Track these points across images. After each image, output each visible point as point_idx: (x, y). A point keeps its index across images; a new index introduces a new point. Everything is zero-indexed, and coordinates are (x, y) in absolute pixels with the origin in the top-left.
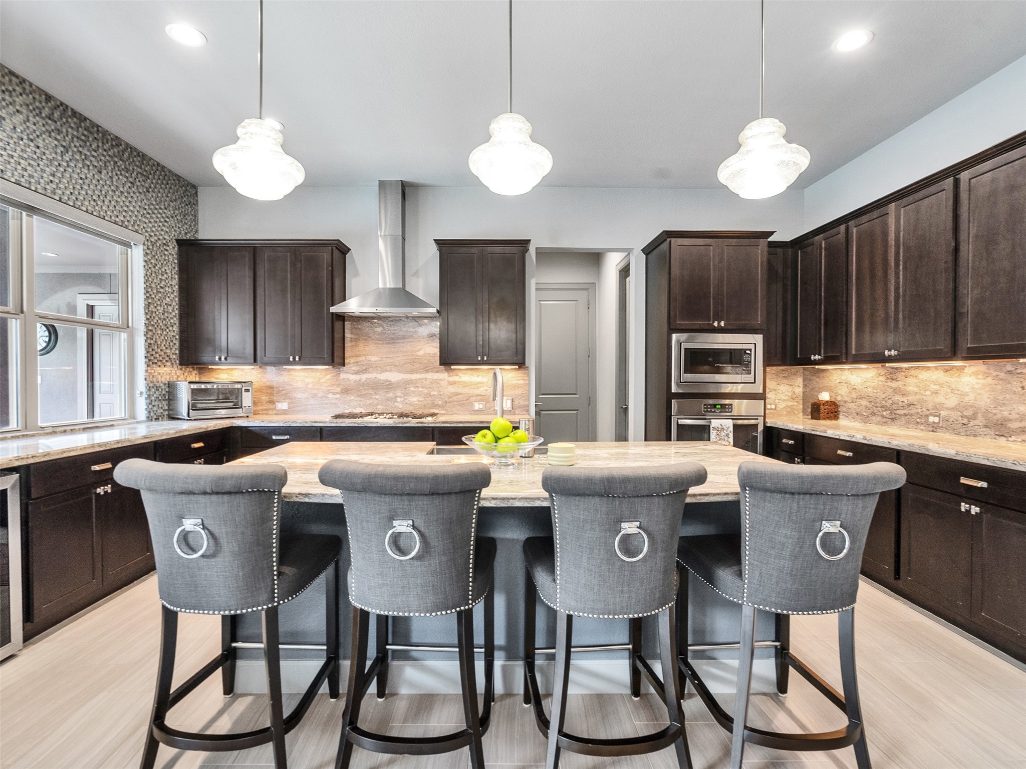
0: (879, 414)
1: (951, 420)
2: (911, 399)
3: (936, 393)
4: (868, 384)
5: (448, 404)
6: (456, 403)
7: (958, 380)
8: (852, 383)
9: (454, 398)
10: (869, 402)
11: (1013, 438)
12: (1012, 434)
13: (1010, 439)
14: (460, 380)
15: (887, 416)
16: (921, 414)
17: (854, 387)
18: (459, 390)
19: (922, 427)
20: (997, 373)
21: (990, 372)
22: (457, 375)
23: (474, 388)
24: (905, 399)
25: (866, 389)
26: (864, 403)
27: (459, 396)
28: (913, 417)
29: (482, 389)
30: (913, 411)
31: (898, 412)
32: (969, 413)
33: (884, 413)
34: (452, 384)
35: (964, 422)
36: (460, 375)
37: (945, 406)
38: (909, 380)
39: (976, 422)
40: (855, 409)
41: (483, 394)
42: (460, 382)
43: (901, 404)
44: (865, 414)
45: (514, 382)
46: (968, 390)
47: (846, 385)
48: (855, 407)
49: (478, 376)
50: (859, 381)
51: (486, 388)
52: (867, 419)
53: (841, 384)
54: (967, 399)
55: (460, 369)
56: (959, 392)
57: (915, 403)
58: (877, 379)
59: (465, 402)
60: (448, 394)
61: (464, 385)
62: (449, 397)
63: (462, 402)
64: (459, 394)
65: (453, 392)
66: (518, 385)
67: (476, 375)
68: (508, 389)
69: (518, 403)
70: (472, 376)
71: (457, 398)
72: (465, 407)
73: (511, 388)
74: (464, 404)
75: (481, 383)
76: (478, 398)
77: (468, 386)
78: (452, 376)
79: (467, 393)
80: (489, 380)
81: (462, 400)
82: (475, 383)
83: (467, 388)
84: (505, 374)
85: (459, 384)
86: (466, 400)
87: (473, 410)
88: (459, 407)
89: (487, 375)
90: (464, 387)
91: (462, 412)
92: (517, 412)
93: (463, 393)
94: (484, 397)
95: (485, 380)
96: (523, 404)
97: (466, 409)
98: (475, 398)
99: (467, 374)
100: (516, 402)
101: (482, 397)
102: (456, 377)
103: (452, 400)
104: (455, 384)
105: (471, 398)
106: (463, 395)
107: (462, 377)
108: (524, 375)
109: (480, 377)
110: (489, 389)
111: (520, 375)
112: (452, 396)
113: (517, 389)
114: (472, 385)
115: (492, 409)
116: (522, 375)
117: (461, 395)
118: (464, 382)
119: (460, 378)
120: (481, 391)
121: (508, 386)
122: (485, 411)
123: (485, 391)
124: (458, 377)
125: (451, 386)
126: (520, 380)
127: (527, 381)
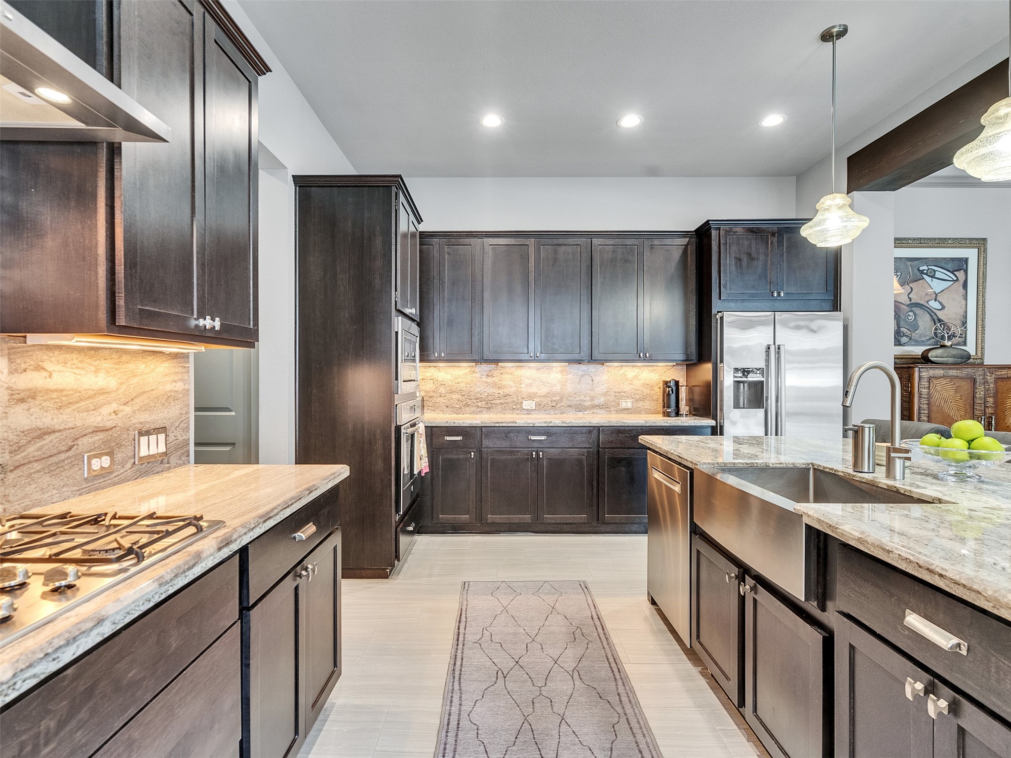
0: (474, 405)
1: (543, 404)
2: (506, 391)
3: (530, 385)
4: (459, 380)
5: (11, 476)
6: (37, 466)
7: (548, 376)
8: (440, 379)
9: (31, 450)
10: (462, 395)
11: (587, 412)
12: (587, 410)
13: (585, 413)
14: (51, 384)
15: (483, 406)
16: (517, 402)
17: (442, 383)
18: (48, 420)
19: (518, 412)
20: (576, 371)
21: (571, 370)
22: (39, 368)
23: (87, 410)
24: (501, 392)
25: (457, 385)
26: (455, 396)
27: (48, 439)
28: (509, 405)
29: (106, 410)
30: (509, 400)
31: (494, 402)
32: (557, 398)
33: (480, 404)
34: (22, 400)
35: (553, 405)
36: (49, 366)
37: (537, 395)
38: (504, 376)
39: (563, 404)
40: (444, 403)
41: (109, 424)
42: (48, 391)
43: (497, 395)
44: (457, 406)
45: (168, 387)
46: (556, 383)
47: (431, 381)
48: (445, 401)
49: (97, 371)
50: (449, 378)
51: (114, 406)
52: (459, 411)
53: (426, 381)
54: (555, 389)
55: (59, 347)
56: (549, 385)
57: (511, 394)
58: (470, 376)
59: (63, 456)
60: (11, 437)
61: (62, 402)
62: (15, 447)
63: (54, 459)
64: (45, 434)
65: (26, 428)
66: (169, 394)
67: (93, 369)
68: (157, 405)
69: (174, 438)
70: (83, 372)
71: (39, 449)
72: (64, 474)
73: (163, 401)
74: (62, 464)
75: (104, 393)
76: (97, 438)
77: (71, 403)
78: (25, 370)
79: (70, 425)
80: (122, 384)
81: (55, 451)
82: (90, 393)
83: (68, 411)
84: (152, 366)
85: (46, 397)
86: (67, 451)
87: (86, 479)
88: (46, 480)
89: (116, 369)
90: (60, 408)
91: (55, 491)
92: (173, 460)
93: (57, 427)
94: (110, 432)
95: (112, 383)
96: (182, 438)
97: (65, 479)
98: (91, 440)
99: (69, 364)
100: (171, 438)
101: (106, 433)
102: (35, 374)
103: (24, 458)
104: (34, 398)
105: (79, 442)
106: (57, 434)
107: (55, 375)
108: (184, 370)
109: (102, 375)
110: (121, 408)
111: (177, 370)
112: (23, 442)
113: (173, 403)
114: (82, 400)
115: (129, 465)
116: (181, 370)
117: (53, 436)
118: (61, 391)
119: (50, 376)
120: (103, 417)
121: (158, 398)
122: (113, 476)
123: (113, 416)
124: (44, 374)
125: (20, 408)
126: (172, 382)
127: (187, 385)
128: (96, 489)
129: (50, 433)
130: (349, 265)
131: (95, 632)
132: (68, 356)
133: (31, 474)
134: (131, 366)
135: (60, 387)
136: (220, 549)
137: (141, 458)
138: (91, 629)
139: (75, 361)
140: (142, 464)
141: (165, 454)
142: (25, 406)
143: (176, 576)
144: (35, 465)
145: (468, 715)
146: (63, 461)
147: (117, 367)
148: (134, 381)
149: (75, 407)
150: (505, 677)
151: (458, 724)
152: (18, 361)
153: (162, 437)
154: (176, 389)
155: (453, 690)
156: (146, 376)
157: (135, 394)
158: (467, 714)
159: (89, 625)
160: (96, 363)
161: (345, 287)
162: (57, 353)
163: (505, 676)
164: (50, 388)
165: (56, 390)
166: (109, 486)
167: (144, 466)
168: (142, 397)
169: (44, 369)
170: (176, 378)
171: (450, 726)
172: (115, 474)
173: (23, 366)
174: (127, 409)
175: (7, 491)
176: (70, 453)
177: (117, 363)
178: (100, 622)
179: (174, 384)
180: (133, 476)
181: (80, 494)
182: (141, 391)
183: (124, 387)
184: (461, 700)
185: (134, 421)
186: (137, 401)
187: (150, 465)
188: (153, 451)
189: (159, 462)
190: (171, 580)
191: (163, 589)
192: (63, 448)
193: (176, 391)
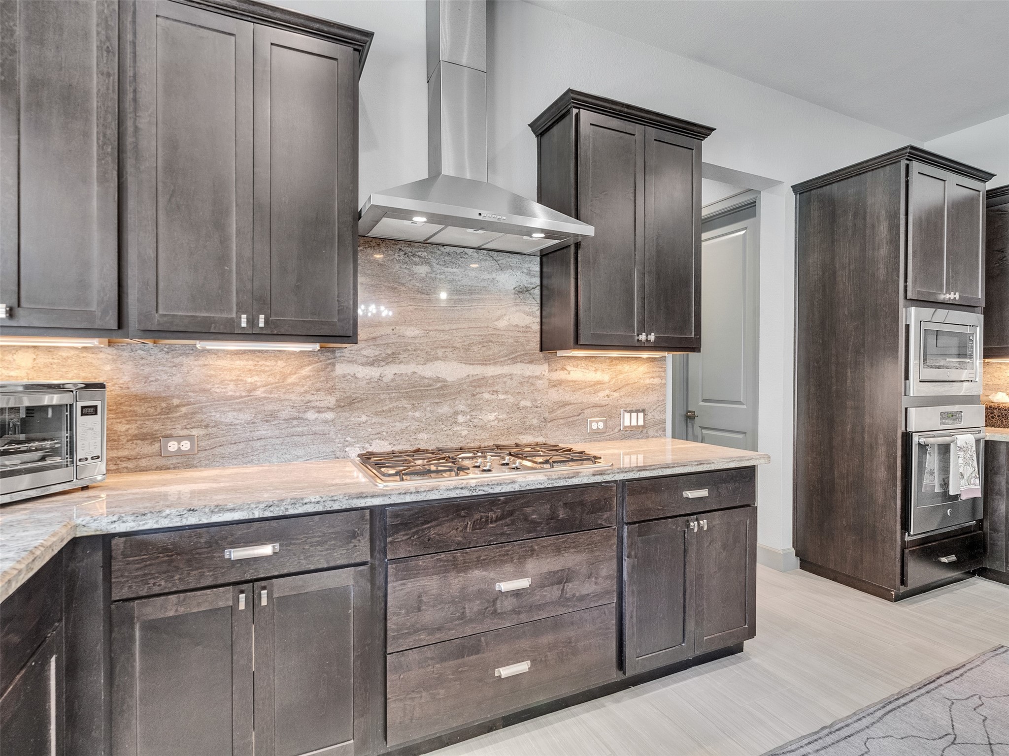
5: (549, 425)
6: (562, 421)
9: (559, 412)
14: (570, 377)
18: (567, 397)
22: (563, 369)
23: (590, 393)
27: (568, 408)
29: (601, 394)
34: (555, 386)
36: (568, 368)
41: (603, 403)
42: (568, 381)
45: (648, 381)
49: (596, 370)
51: (607, 392)
59: (576, 418)
60: (549, 405)
61: (575, 388)
62: (551, 410)
63: (571, 419)
64: (566, 405)
65: (557, 400)
66: (648, 386)
67: (594, 369)
68: (638, 393)
69: (651, 417)
70: (587, 371)
71: (563, 412)
72: (576, 428)
73: (643, 391)
74: (575, 423)
75: (601, 384)
76: (596, 410)
77: (580, 389)
78: (556, 370)
79: (580, 401)
80: (612, 378)
81: (571, 415)
82: (592, 383)
83: (579, 393)
84: (635, 367)
85: (567, 385)
86: (578, 415)
87: (588, 433)
88: (566, 429)
89: (609, 369)
90: (574, 391)
91: (571, 437)
92: (651, 432)
93: (572, 402)
94: (604, 408)
95: (606, 378)
96: (659, 418)
97: (577, 431)
98: (592, 411)
99: (579, 366)
100: (650, 416)
101: (602, 408)
102: (561, 372)
103: (555, 416)
104: (561, 385)
105: (585, 411)
106: (572, 406)
107: (572, 373)
108: (661, 370)
109: (599, 373)
110: (612, 393)
111: (655, 370)
112: (555, 408)
113: (651, 392)
114: (586, 387)
115: (617, 430)
116: (658, 369)
117: (570, 407)
118: (575, 381)
119: (569, 373)
120: (600, 397)
121: (639, 388)
122: (606, 435)
123: (606, 398)
124: (566, 372)
125: (554, 390)
126: (651, 378)
127: (664, 380)
128: (595, 441)
129: (569, 405)
130: (849, 260)
131: (510, 486)
132: (579, 362)
133: (558, 425)
134: (619, 367)
135: (574, 379)
136: (594, 475)
137: (625, 427)
138: (509, 483)
139: (583, 365)
140: (626, 431)
141: (644, 427)
142: (556, 389)
143: (559, 478)
144: (561, 420)
145: (868, 739)
146: (576, 421)
147: (610, 368)
148: (621, 377)
149: (583, 391)
150: (953, 743)
151: (849, 736)
152: (553, 365)
153: (641, 415)
154: (654, 383)
155: (872, 714)
156: (630, 374)
157: (621, 385)
158: (867, 737)
159: (509, 481)
160: (596, 366)
161: (844, 283)
162: (573, 360)
163: (955, 742)
164: (569, 379)
165: (572, 381)
166: (603, 440)
167: (627, 432)
168: (627, 387)
169: (566, 369)
170: (654, 375)
171: (837, 732)
172: (607, 434)
173: (555, 368)
174: (616, 395)
175: (547, 432)
176: (579, 417)
177: (609, 366)
178: (513, 482)
179: (652, 379)
180: (620, 438)
181: (585, 442)
182: (626, 383)
183: (614, 380)
184: (872, 725)
185: (621, 403)
186: (623, 389)
187: (632, 432)
188: (634, 423)
189: (640, 432)
190: (556, 479)
191: (550, 482)
192: (576, 414)
193: (653, 384)
